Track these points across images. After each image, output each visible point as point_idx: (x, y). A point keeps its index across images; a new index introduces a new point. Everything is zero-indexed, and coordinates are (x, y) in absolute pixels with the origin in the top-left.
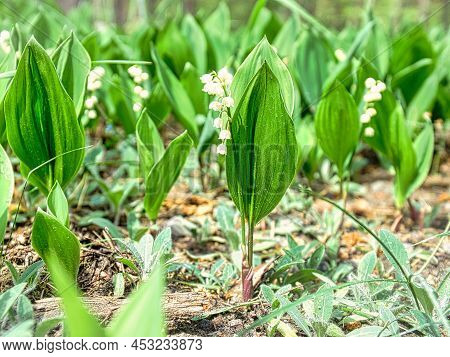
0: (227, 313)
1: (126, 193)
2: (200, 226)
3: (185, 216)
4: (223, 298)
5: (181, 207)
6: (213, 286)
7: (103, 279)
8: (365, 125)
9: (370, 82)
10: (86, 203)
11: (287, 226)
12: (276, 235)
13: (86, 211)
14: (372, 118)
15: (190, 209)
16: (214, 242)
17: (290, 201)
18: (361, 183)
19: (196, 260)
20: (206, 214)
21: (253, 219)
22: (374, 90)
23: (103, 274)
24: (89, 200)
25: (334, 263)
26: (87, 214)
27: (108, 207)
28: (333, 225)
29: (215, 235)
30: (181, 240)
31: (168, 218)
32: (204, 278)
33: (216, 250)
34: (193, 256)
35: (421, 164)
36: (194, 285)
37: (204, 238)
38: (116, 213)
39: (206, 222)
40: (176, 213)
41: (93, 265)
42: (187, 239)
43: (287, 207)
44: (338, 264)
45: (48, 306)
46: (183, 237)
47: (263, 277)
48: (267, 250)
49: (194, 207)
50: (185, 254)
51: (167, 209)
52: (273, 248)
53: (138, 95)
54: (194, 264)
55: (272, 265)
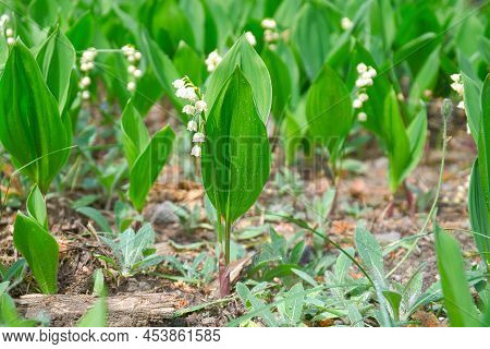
0: (203, 310)
1: (118, 176)
2: (189, 213)
3: (175, 201)
4: (202, 292)
5: (172, 191)
6: (194, 280)
7: (85, 273)
8: (358, 110)
9: (361, 67)
10: (80, 185)
11: (279, 210)
12: (266, 221)
13: (79, 194)
14: (364, 103)
15: (181, 193)
16: (203, 229)
18: (364, 159)
19: (181, 250)
20: (196, 199)
21: (229, 218)
22: (366, 75)
23: (85, 269)
24: (82, 182)
25: (320, 253)
26: (80, 198)
27: (101, 190)
28: (323, 211)
29: (205, 221)
30: (170, 226)
31: (160, 202)
32: (186, 271)
33: (205, 238)
34: (178, 246)
35: (414, 149)
36: (174, 278)
37: (193, 226)
38: (107, 197)
39: (196, 207)
40: (167, 198)
41: (77, 259)
42: (176, 225)
44: (324, 254)
45: (31, 302)
46: (173, 222)
47: (241, 272)
48: (255, 238)
49: (184, 191)
50: (171, 245)
51: (159, 193)
52: (262, 235)
53: (132, 74)
54: (177, 256)
55: (250, 262)
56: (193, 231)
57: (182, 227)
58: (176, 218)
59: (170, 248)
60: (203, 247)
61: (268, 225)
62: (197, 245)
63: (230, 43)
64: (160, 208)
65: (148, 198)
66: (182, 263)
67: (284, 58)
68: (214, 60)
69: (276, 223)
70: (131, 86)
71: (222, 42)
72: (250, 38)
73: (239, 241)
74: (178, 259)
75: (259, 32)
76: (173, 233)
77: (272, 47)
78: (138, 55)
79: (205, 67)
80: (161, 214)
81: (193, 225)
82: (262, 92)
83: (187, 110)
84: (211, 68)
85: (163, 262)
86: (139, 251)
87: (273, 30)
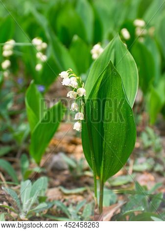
1: (27, 132)
3: (67, 153)
5: (65, 146)
11: (143, 164)
12: (134, 171)
15: (71, 148)
16: (87, 176)
17: (149, 139)
19: (68, 195)
21: (103, 177)
27: (14, 142)
29: (87, 170)
30: (61, 173)
32: (70, 214)
34: (66, 191)
36: (61, 219)
38: (19, 148)
39: (82, 159)
42: (66, 172)
43: (147, 143)
46: (64, 170)
48: (125, 184)
49: (74, 146)
50: (60, 190)
52: (130, 183)
53: (39, 59)
54: (65, 200)
55: (119, 211)
56: (79, 178)
57: (71, 175)
58: (66, 166)
59: (60, 193)
60: (86, 192)
61: (134, 175)
62: (80, 190)
63: (111, 37)
64: (56, 158)
65: (47, 150)
66: (68, 206)
67: (150, 48)
68: (97, 51)
69: (141, 172)
70: (39, 67)
71: (105, 36)
72: (126, 34)
73: (113, 187)
74: (65, 203)
75: (132, 29)
76: (64, 178)
77: (142, 41)
78: (44, 45)
79: (91, 55)
80: (56, 163)
81: (79, 173)
82: (130, 80)
83: (70, 94)
84: (95, 56)
85: (53, 206)
86: (34, 199)
87: (142, 28)
